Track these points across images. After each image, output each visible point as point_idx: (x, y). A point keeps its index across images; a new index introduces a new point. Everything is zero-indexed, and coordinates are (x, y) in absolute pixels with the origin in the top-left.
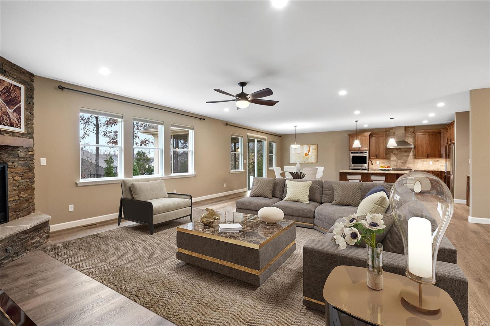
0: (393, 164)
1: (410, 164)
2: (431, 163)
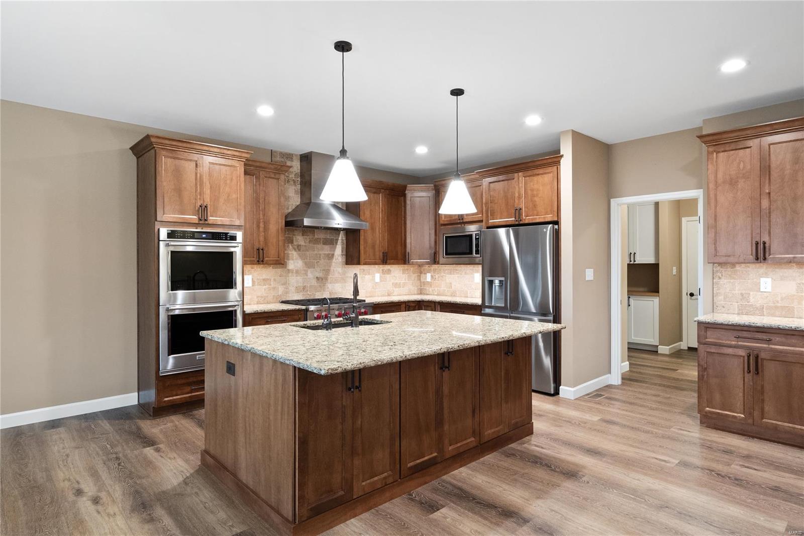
0: (295, 285)
1: (336, 281)
2: (377, 277)
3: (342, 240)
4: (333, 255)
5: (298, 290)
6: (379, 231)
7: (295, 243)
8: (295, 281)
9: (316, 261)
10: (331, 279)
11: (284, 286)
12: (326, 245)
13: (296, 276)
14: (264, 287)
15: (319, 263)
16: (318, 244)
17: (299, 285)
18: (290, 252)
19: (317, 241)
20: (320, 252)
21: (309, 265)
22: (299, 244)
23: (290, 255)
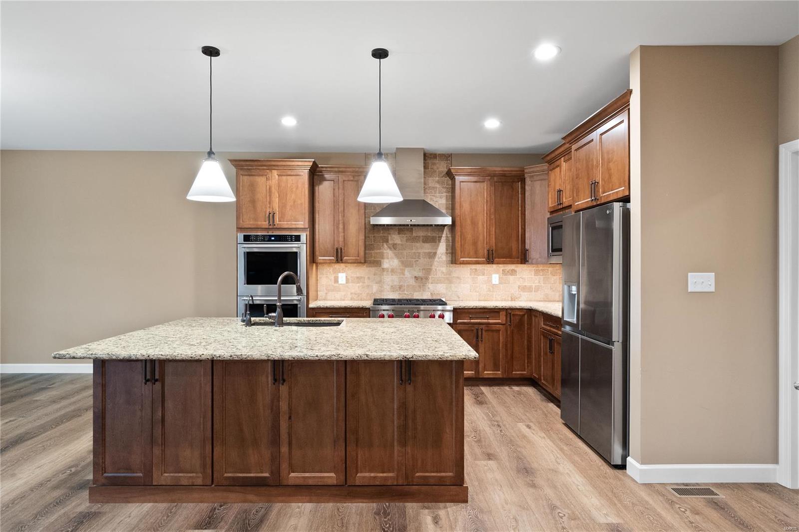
0: (391, 284)
1: (439, 281)
2: (495, 278)
3: (447, 237)
4: (435, 254)
5: (393, 289)
6: (483, 225)
7: (390, 242)
8: (389, 280)
9: (414, 260)
10: (433, 279)
11: (379, 285)
12: (427, 243)
13: (392, 275)
14: (358, 285)
15: (418, 262)
16: (417, 242)
17: (395, 283)
18: (385, 251)
19: (415, 239)
20: (419, 251)
21: (406, 264)
22: (395, 243)
23: (385, 254)
